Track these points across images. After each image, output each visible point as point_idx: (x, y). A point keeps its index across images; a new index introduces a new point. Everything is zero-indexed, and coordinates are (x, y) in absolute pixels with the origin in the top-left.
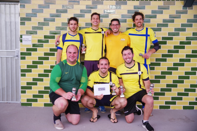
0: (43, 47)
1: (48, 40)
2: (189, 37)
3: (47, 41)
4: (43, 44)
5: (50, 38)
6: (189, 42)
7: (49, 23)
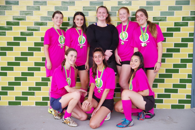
0: (5, 35)
1: (12, 27)
2: (178, 22)
3: (10, 28)
4: (5, 32)
5: (13, 25)
6: (178, 28)
7: (12, 6)
